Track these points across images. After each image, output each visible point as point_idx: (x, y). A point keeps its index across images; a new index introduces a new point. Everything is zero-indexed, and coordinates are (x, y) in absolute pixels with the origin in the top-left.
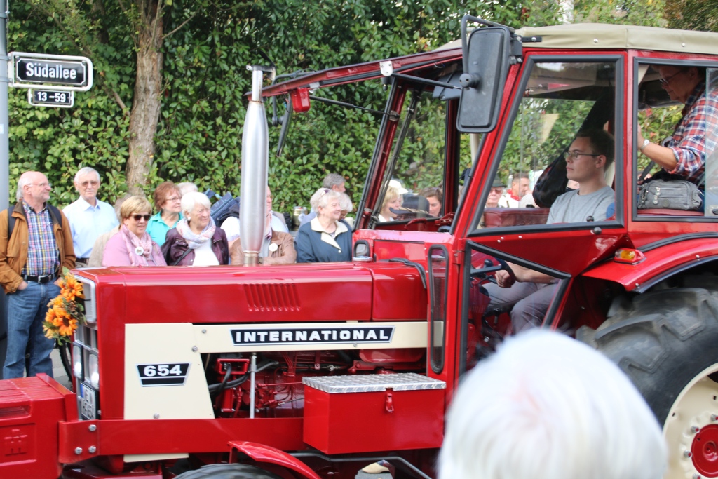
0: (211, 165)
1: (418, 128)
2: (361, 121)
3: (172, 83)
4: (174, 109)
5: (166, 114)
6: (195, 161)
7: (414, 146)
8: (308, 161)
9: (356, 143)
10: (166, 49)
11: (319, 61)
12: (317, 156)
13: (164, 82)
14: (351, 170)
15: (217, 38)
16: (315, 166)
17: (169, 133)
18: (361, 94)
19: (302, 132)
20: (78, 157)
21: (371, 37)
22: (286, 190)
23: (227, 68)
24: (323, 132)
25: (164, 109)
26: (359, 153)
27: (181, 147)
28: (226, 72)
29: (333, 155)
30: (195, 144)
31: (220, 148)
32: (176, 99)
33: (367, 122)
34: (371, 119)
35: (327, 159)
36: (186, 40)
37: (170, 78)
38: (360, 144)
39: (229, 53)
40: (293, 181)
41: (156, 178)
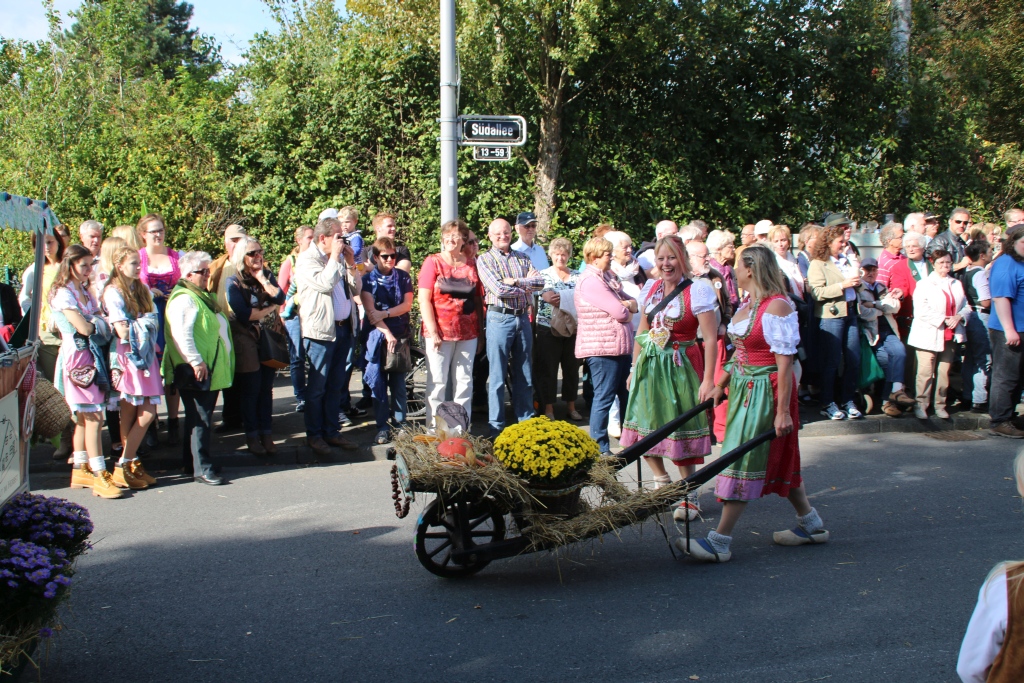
20: (493, 210)
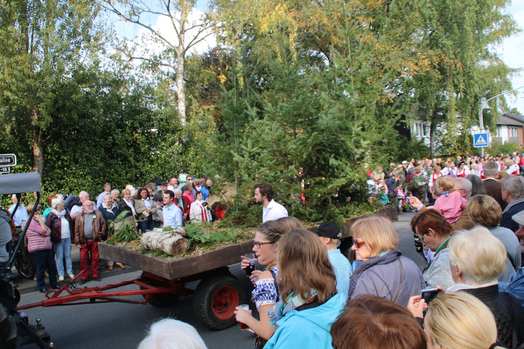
0: (64, 185)
1: (138, 164)
2: (117, 164)
3: (47, 157)
4: (49, 166)
5: (46, 168)
6: (58, 184)
7: (137, 171)
8: (100, 180)
9: (116, 172)
10: (44, 145)
11: (100, 144)
12: (102, 178)
13: (44, 157)
14: (116, 181)
15: (62, 140)
16: (102, 181)
17: (47, 175)
18: (116, 155)
19: (96, 170)
21: (118, 135)
22: (92, 191)
23: (67, 150)
24: (104, 169)
25: (45, 167)
26: (117, 175)
27: (52, 180)
28: (67, 151)
29: (108, 177)
30: (57, 177)
31: (66, 178)
32: (49, 163)
33: (119, 164)
34: (121, 163)
35: (106, 178)
36: (51, 141)
37: (46, 155)
38: (118, 172)
39: (67, 144)
40: (94, 187)
41: (44, 192)
